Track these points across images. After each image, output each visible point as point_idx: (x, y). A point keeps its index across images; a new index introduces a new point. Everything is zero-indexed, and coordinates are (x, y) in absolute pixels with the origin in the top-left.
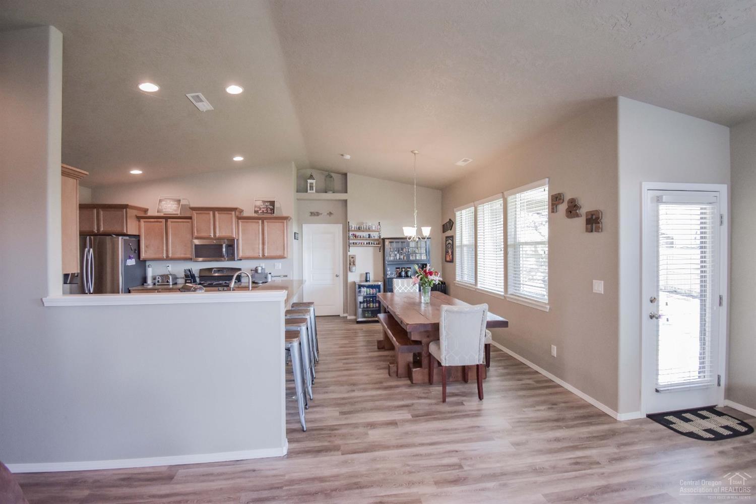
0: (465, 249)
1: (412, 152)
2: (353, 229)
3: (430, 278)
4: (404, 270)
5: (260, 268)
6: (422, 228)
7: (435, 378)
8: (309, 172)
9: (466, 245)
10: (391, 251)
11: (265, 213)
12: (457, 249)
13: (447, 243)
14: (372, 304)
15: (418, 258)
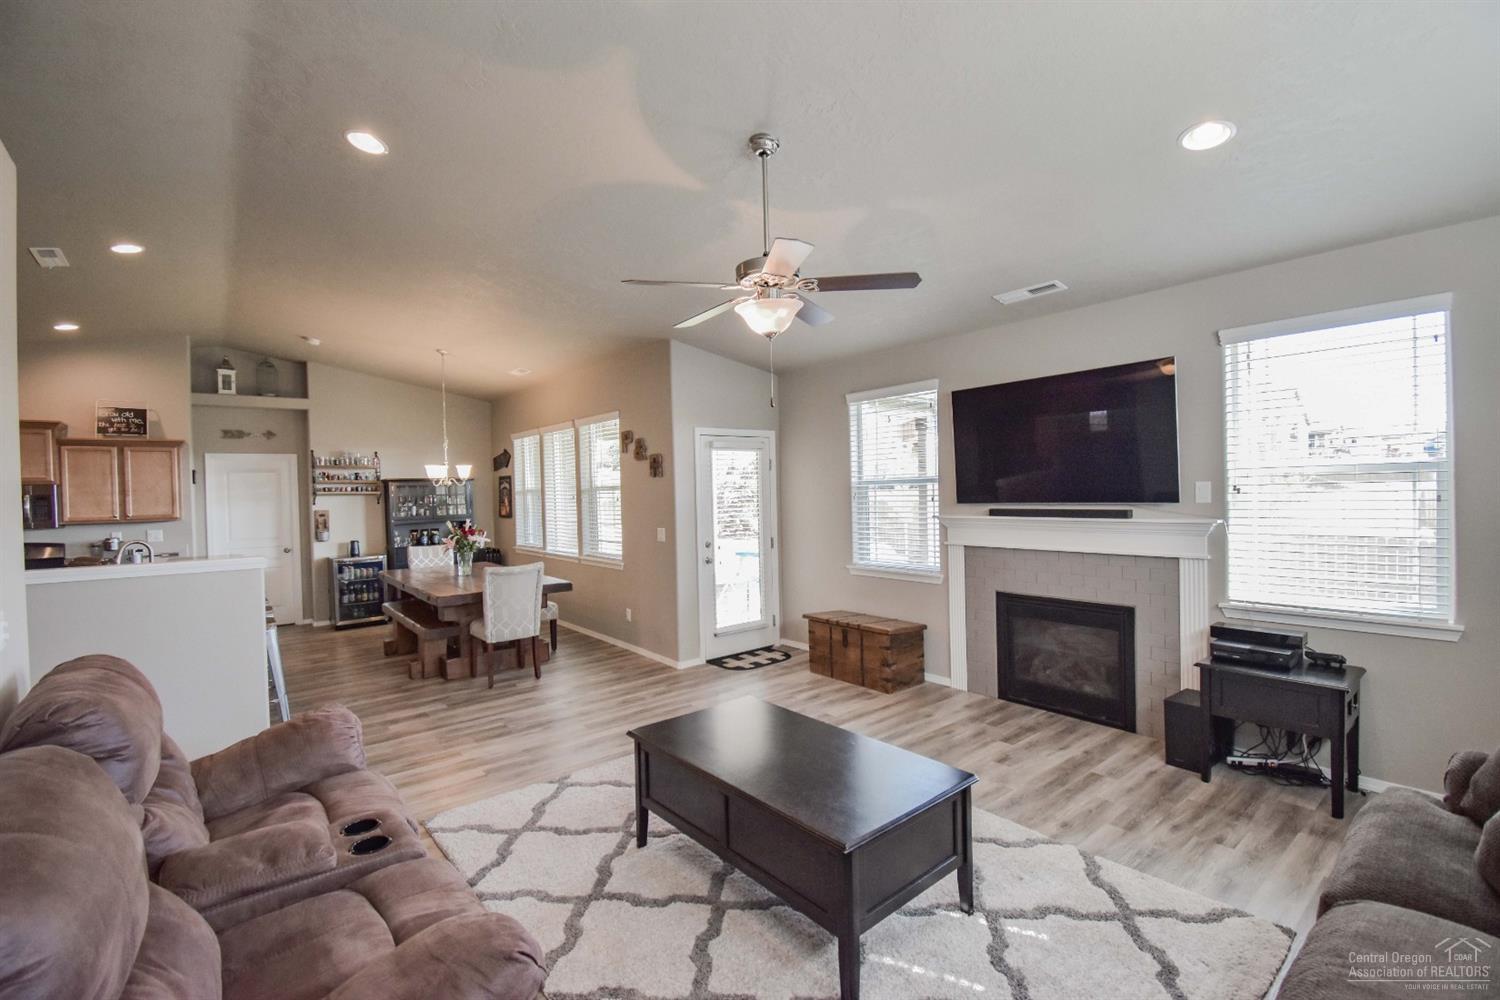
0: (529, 497)
1: (438, 351)
2: (323, 464)
3: (471, 538)
4: (425, 533)
5: (116, 541)
6: (457, 467)
7: (480, 667)
8: (219, 354)
9: (531, 491)
10: (399, 502)
11: (124, 432)
12: (517, 497)
13: (502, 486)
14: (365, 595)
15: (451, 512)
